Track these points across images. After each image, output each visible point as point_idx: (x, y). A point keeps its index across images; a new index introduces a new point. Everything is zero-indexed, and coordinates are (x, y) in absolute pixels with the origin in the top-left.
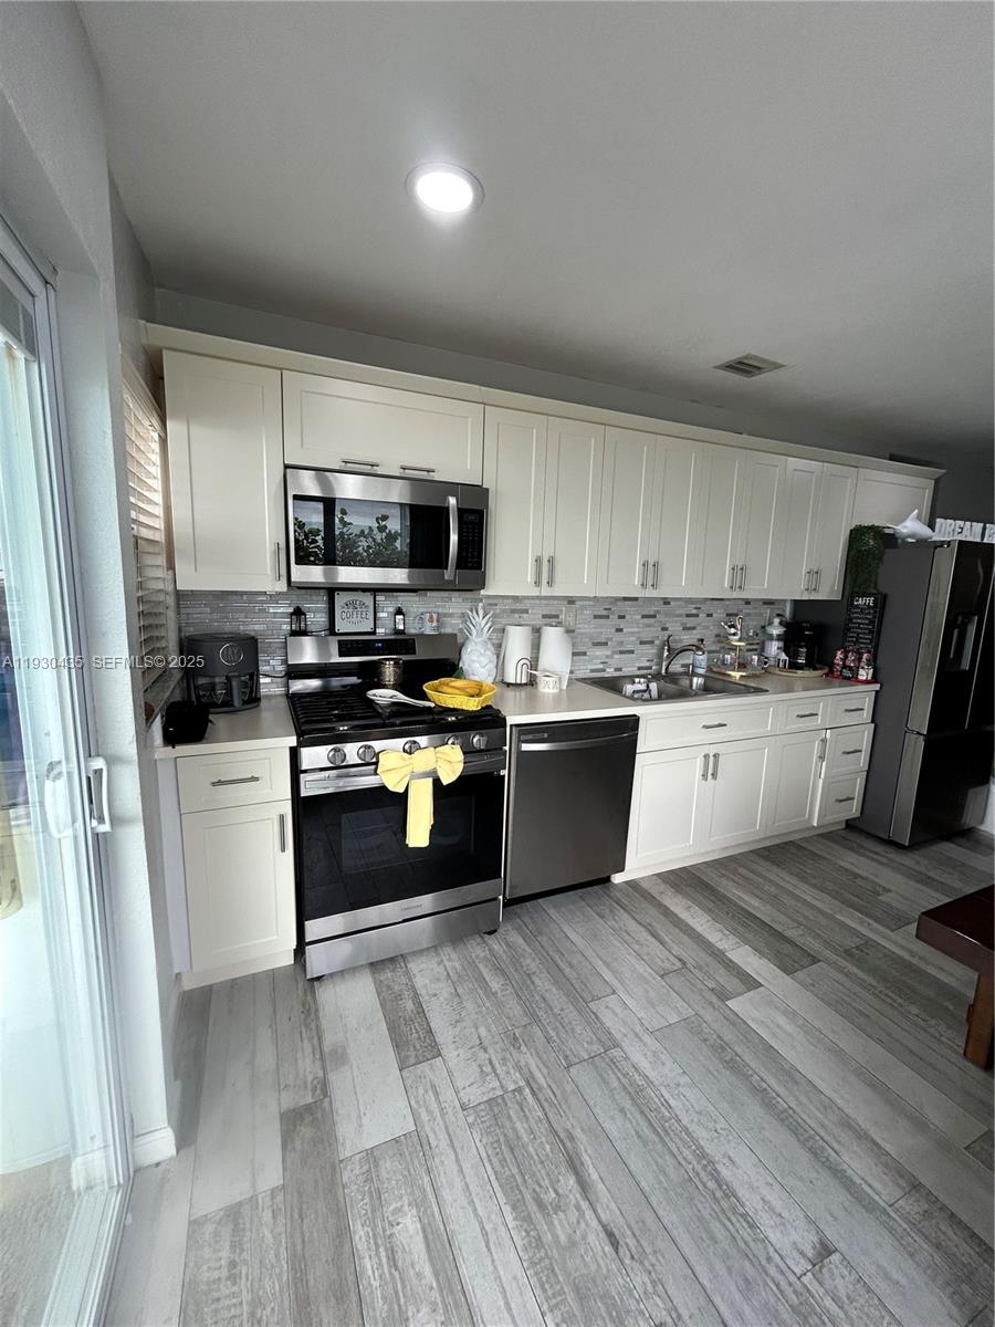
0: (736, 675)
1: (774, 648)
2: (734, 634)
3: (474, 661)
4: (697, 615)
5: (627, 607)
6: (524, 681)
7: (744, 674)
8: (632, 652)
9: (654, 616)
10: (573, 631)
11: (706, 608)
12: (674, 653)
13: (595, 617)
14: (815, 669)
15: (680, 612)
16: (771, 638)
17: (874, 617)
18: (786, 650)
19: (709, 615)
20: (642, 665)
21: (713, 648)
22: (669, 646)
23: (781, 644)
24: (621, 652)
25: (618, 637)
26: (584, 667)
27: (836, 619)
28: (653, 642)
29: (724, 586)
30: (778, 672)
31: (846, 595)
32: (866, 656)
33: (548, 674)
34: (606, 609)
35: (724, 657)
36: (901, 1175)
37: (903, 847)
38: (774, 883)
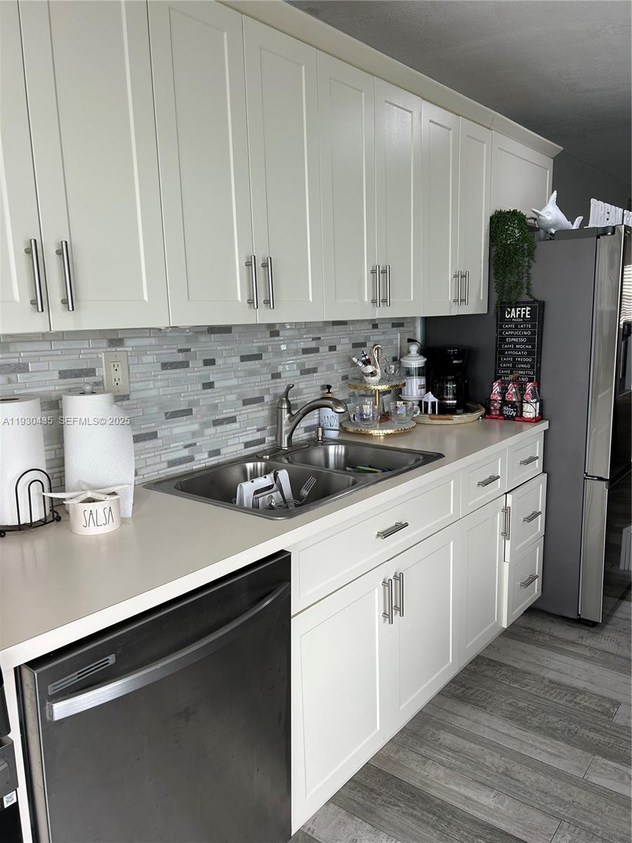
1: (415, 388)
2: (373, 374)
4: (316, 350)
5: (213, 345)
6: (37, 517)
7: (389, 431)
8: (232, 420)
9: (258, 357)
10: (126, 397)
11: (329, 336)
12: (297, 415)
13: (165, 366)
14: (469, 411)
15: (294, 344)
16: (408, 373)
17: (533, 333)
18: (429, 387)
19: (332, 348)
20: (249, 439)
23: (422, 381)
24: (217, 423)
25: (209, 396)
26: (157, 460)
27: (485, 340)
28: (261, 399)
29: (363, 301)
30: (429, 421)
31: (493, 307)
32: (529, 386)
33: (90, 494)
34: (180, 351)
35: (361, 408)
37: (594, 624)
38: (490, 745)
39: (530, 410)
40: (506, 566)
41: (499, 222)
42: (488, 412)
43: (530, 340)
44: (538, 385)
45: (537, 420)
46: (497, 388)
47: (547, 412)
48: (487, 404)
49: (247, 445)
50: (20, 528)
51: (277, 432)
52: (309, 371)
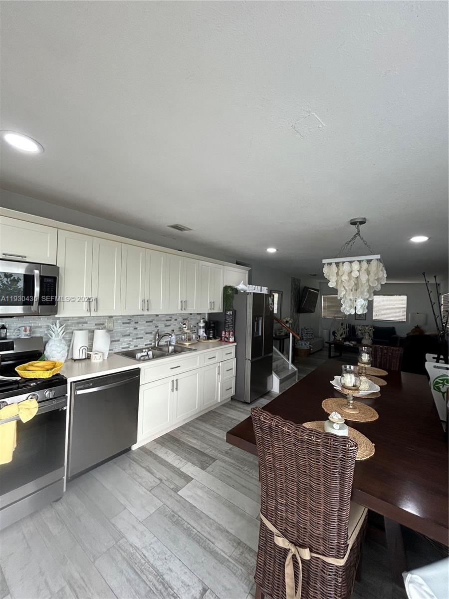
0: (187, 344)
1: (202, 332)
2: (185, 327)
3: (53, 350)
4: (170, 320)
5: (139, 319)
6: (84, 357)
7: (190, 343)
8: (142, 338)
9: (152, 322)
10: (111, 331)
11: (174, 317)
12: (161, 337)
13: (123, 323)
14: (216, 339)
15: (163, 319)
16: (200, 327)
17: (233, 318)
18: (206, 332)
19: (176, 320)
20: (147, 343)
21: (178, 333)
22: (158, 334)
23: (204, 330)
24: (137, 338)
25: (135, 332)
26: (119, 347)
27: (221, 319)
28: (152, 333)
29: (178, 309)
30: (203, 341)
31: (224, 311)
32: (231, 333)
33: (96, 353)
34: (128, 319)
35: (182, 337)
36: (235, 541)
37: (249, 404)
38: (203, 431)
39: (232, 339)
40: (220, 383)
41: (226, 288)
42: (221, 339)
43: (232, 320)
44: (234, 333)
45: (232, 342)
46: (223, 333)
47: (237, 339)
48: (221, 337)
49: (146, 345)
50: (79, 360)
51: (155, 342)
52: (168, 326)
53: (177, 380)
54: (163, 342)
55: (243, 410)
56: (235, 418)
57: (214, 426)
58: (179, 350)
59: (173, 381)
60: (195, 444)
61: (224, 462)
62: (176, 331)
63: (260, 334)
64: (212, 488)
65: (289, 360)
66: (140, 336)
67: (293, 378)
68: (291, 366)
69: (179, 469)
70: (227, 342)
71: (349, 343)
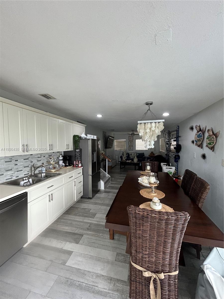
0: (53, 171)
1: (61, 163)
2: (52, 161)
4: (41, 157)
7: (55, 170)
8: (22, 170)
9: (28, 159)
12: (36, 168)
13: (6, 162)
14: (70, 166)
15: (36, 157)
16: (60, 160)
17: (80, 153)
18: (64, 162)
19: (44, 157)
20: (26, 173)
22: (34, 167)
23: (63, 161)
24: (18, 171)
25: (16, 167)
26: (3, 179)
27: (73, 154)
28: (28, 166)
29: (47, 150)
30: (63, 168)
31: (74, 149)
32: (80, 162)
34: (10, 159)
35: (50, 167)
36: (108, 279)
37: (91, 198)
38: (70, 220)
39: (80, 165)
40: (75, 190)
41: (75, 137)
42: (74, 166)
43: (80, 155)
44: (81, 161)
45: (81, 167)
46: (75, 162)
47: (83, 165)
48: (73, 164)
49: (25, 175)
51: (32, 172)
52: (39, 161)
53: (52, 194)
54: (37, 172)
55: (89, 203)
56: (86, 208)
57: (75, 215)
58: (49, 176)
59: (49, 196)
60: (67, 230)
61: (88, 234)
62: (45, 164)
63: (95, 161)
64: (86, 253)
65: (106, 172)
66: (21, 169)
67: (109, 181)
68: (107, 175)
69: (62, 249)
70: (77, 167)
71: (128, 161)
